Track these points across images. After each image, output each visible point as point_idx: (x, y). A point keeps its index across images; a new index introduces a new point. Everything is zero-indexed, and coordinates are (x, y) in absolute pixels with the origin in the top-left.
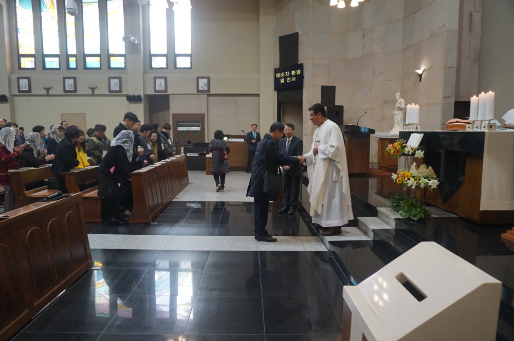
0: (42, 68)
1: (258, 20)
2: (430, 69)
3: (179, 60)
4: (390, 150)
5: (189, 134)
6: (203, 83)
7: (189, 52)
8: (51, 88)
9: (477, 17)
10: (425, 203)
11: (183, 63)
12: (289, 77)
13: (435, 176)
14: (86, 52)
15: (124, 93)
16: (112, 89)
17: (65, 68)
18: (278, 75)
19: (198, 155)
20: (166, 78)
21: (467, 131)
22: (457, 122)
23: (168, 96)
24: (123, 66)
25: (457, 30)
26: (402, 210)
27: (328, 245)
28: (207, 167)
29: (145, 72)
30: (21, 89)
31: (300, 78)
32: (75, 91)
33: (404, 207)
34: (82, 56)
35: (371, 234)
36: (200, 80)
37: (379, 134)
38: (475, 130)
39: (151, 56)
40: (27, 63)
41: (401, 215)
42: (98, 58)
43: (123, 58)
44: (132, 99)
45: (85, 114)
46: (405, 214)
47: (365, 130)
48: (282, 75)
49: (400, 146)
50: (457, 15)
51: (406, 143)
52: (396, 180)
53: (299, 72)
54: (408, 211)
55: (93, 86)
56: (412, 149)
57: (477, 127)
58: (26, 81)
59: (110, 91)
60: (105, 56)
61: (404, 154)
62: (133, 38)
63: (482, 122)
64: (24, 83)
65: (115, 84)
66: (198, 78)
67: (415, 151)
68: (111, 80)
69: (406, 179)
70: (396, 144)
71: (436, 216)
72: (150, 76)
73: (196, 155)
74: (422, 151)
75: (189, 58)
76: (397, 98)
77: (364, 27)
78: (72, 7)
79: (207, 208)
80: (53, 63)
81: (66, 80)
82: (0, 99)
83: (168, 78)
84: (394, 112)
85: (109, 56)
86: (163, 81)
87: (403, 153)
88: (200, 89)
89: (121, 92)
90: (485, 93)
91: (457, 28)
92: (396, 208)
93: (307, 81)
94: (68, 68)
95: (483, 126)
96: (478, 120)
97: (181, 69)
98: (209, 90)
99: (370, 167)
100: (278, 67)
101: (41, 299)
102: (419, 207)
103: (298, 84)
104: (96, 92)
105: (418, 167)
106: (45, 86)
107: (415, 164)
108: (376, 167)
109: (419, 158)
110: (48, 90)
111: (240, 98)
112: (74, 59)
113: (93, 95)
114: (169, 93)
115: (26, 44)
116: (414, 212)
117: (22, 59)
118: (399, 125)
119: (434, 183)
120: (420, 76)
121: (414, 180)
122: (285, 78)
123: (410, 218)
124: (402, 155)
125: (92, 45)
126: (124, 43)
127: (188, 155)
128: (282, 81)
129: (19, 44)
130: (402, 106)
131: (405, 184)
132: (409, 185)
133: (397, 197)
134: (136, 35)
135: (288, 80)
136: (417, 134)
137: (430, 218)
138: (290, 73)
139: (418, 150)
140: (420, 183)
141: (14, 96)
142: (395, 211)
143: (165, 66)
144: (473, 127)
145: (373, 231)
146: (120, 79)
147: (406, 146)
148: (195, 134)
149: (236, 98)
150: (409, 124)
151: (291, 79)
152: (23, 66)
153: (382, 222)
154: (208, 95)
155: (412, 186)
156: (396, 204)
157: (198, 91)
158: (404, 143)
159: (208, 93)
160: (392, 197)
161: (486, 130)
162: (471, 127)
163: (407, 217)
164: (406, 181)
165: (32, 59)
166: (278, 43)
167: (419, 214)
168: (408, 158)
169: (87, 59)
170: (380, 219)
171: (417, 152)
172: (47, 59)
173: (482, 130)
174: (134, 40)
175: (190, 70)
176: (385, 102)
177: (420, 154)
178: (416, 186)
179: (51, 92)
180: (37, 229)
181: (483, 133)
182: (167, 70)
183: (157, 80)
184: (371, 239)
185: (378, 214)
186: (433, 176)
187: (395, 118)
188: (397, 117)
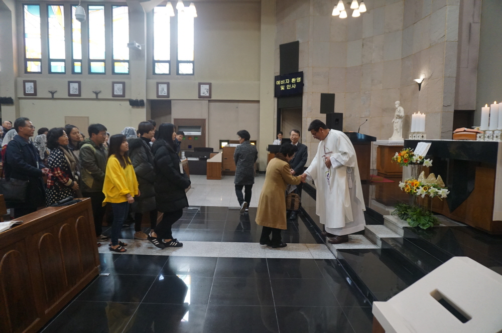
0: (47, 72)
1: (259, 29)
2: (429, 78)
3: (181, 66)
4: (397, 158)
5: (190, 139)
6: (204, 90)
7: (192, 59)
8: (56, 92)
9: (476, 28)
10: (433, 212)
11: (186, 69)
12: (289, 84)
13: (444, 185)
14: (91, 58)
15: (127, 97)
16: (115, 93)
17: (70, 72)
18: (278, 83)
19: (198, 160)
20: (168, 84)
21: (477, 141)
22: (465, 131)
23: (169, 102)
24: (127, 71)
25: (457, 40)
26: (410, 218)
27: (336, 253)
28: (208, 171)
29: (148, 78)
30: (26, 92)
31: (300, 85)
32: (79, 95)
33: (412, 216)
34: (87, 62)
35: (379, 243)
36: (201, 86)
37: (380, 142)
38: (487, 140)
39: (154, 62)
40: (33, 67)
41: (409, 223)
42: (103, 64)
43: (127, 64)
44: (135, 104)
45: (88, 118)
46: (413, 223)
48: (283, 82)
49: (407, 155)
50: (457, 26)
51: (413, 151)
52: (403, 188)
53: (299, 79)
54: (417, 220)
55: (97, 91)
56: (420, 157)
57: (488, 137)
58: (32, 84)
59: (114, 96)
60: (110, 61)
61: (411, 163)
62: (137, 44)
63: (493, 131)
64: (29, 87)
65: (118, 89)
66: (200, 84)
67: (423, 160)
68: (115, 85)
69: (415, 188)
70: (403, 152)
71: (444, 225)
72: (153, 82)
73: (196, 160)
74: (430, 160)
75: (192, 64)
76: (397, 106)
77: (363, 37)
78: (81, 13)
79: (206, 212)
80: (58, 67)
81: (71, 84)
82: (8, 101)
83: (171, 85)
84: (393, 120)
85: (114, 61)
86: (165, 86)
87: (411, 161)
88: (202, 95)
89: (124, 97)
90: (497, 103)
91: (457, 38)
92: (403, 216)
93: (306, 88)
94: (73, 72)
95: (495, 136)
96: (490, 129)
97: (183, 75)
98: (210, 96)
99: (371, 174)
100: (278, 74)
101: (52, 307)
102: (428, 216)
103: (299, 91)
104: (100, 96)
105: (426, 176)
106: (50, 90)
107: (423, 173)
109: (428, 166)
110: (53, 93)
111: (241, 105)
112: (79, 64)
113: (97, 99)
114: (171, 98)
115: (33, 49)
116: (423, 221)
117: (29, 63)
118: (398, 132)
119: (444, 192)
120: (420, 85)
121: (424, 189)
122: (285, 85)
123: (419, 227)
124: (409, 164)
125: (97, 51)
126: (128, 49)
127: (189, 159)
128: (283, 88)
129: (26, 49)
130: (401, 114)
131: (415, 193)
132: (418, 194)
133: (404, 205)
134: (140, 41)
135: (288, 87)
136: (424, 143)
137: (438, 227)
138: (291, 80)
139: (426, 159)
140: (429, 193)
141: (20, 98)
142: (402, 219)
143: (167, 72)
144: (484, 137)
145: (381, 239)
146: (124, 84)
147: (413, 155)
148: (196, 139)
149: (236, 104)
150: (414, 133)
151: (291, 86)
152: (29, 70)
153: (389, 230)
154: (209, 101)
155: (421, 195)
156: (403, 213)
157: (200, 97)
158: (411, 152)
159: (209, 99)
160: (399, 205)
161: (499, 141)
162: (482, 137)
163: (416, 226)
164: (416, 190)
165: (39, 63)
166: (278, 51)
167: (428, 223)
168: (415, 167)
169: (92, 64)
170: (387, 227)
171: (425, 161)
172: (53, 64)
173: (495, 140)
174: (139, 46)
175: (192, 76)
176: (384, 110)
177: (428, 163)
178: (425, 195)
179: (56, 96)
180: (49, 235)
181: (496, 143)
182: (169, 76)
183: (159, 85)
184: (379, 248)
185: (385, 222)
186: (442, 185)
187: (394, 126)
188: (396, 125)
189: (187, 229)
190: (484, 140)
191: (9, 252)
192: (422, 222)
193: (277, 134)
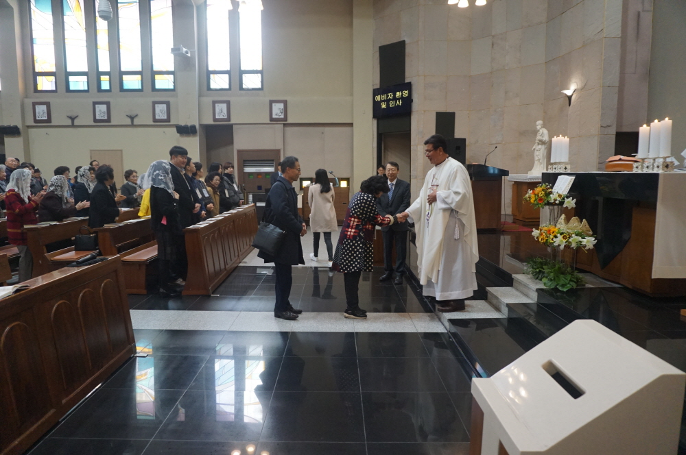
1: (351, 25)
2: (582, 89)
3: (246, 78)
4: (530, 198)
5: (260, 177)
6: (277, 109)
7: (260, 68)
8: (77, 116)
9: (647, 19)
10: (577, 269)
11: (252, 82)
12: (392, 100)
13: (591, 233)
14: (123, 69)
15: (173, 122)
16: (157, 117)
17: (96, 90)
18: (378, 98)
20: (228, 103)
21: (634, 172)
22: (620, 160)
23: (231, 127)
24: (171, 86)
25: (620, 35)
26: (547, 277)
27: (447, 324)
29: (200, 95)
30: (37, 119)
31: (408, 101)
32: (109, 120)
33: (549, 274)
34: (117, 75)
35: (505, 310)
36: (273, 104)
37: (514, 176)
38: (645, 171)
39: (209, 73)
40: (46, 84)
41: (545, 284)
42: (139, 77)
43: (172, 76)
44: (185, 131)
45: (121, 151)
46: (550, 283)
47: (494, 171)
48: (384, 97)
49: (543, 193)
50: (620, 16)
51: (552, 188)
52: (537, 238)
53: (406, 93)
54: (554, 279)
55: (133, 114)
56: (560, 196)
57: (648, 167)
58: (44, 107)
59: (155, 120)
60: (148, 73)
61: (548, 204)
62: (185, 50)
63: (654, 159)
64: (41, 111)
65: (161, 111)
66: (271, 102)
67: (564, 199)
68: (156, 105)
69: (551, 237)
70: (538, 190)
71: (592, 286)
72: (207, 100)
74: (573, 199)
75: (260, 75)
76: (538, 127)
77: (493, 33)
78: (105, 9)
80: (78, 83)
81: (97, 106)
82: (13, 131)
83: (231, 103)
84: (534, 147)
85: (154, 73)
86: (224, 106)
87: (548, 201)
88: (274, 116)
89: (169, 122)
90: (659, 121)
91: (619, 33)
92: (538, 275)
93: (416, 105)
94: (99, 89)
95: (656, 165)
96: (650, 157)
98: (285, 119)
99: (503, 220)
100: (378, 86)
101: (71, 396)
102: (570, 274)
103: (406, 109)
104: (136, 121)
105: (568, 220)
106: (70, 114)
107: (563, 216)
108: (510, 220)
109: (570, 208)
110: (73, 119)
111: (327, 129)
112: (107, 77)
113: (132, 125)
114: (232, 122)
115: (44, 59)
116: (562, 280)
117: (39, 79)
118: (541, 164)
119: (589, 242)
120: (570, 98)
121: (563, 237)
122: (388, 101)
123: (557, 289)
124: (546, 204)
125: (131, 60)
126: (172, 56)
127: (259, 204)
128: (384, 106)
129: (35, 59)
130: (544, 139)
131: (551, 243)
132: (555, 244)
133: (540, 260)
134: (189, 45)
135: (392, 104)
136: (566, 176)
137: (584, 289)
138: (395, 95)
139: (568, 197)
140: (570, 242)
141: (29, 127)
142: (537, 278)
143: (227, 87)
144: (642, 168)
145: (508, 305)
146: (168, 104)
147: (551, 193)
149: (321, 128)
150: (555, 163)
151: (396, 103)
152: (39, 88)
153: (519, 294)
154: (284, 124)
155: (559, 245)
156: (538, 270)
157: (272, 119)
158: (549, 189)
159: (284, 122)
160: (533, 261)
161: (660, 171)
162: (640, 167)
163: (553, 287)
164: (552, 240)
165: (52, 78)
166: (377, 55)
167: (569, 284)
168: (554, 209)
169: (125, 77)
170: (517, 290)
171: (566, 200)
172: (71, 78)
173: (655, 172)
174: (187, 52)
175: (260, 92)
176: (523, 134)
177: (570, 203)
178: (565, 246)
179: (77, 122)
180: (65, 303)
181: (657, 175)
182: (229, 92)
183: (216, 105)
184: (504, 317)
185: (514, 284)
186: (588, 232)
187: (535, 155)
188: (537, 154)
189: (252, 296)
190: (642, 170)
191: (13, 325)
192: (562, 282)
193: (378, 168)
